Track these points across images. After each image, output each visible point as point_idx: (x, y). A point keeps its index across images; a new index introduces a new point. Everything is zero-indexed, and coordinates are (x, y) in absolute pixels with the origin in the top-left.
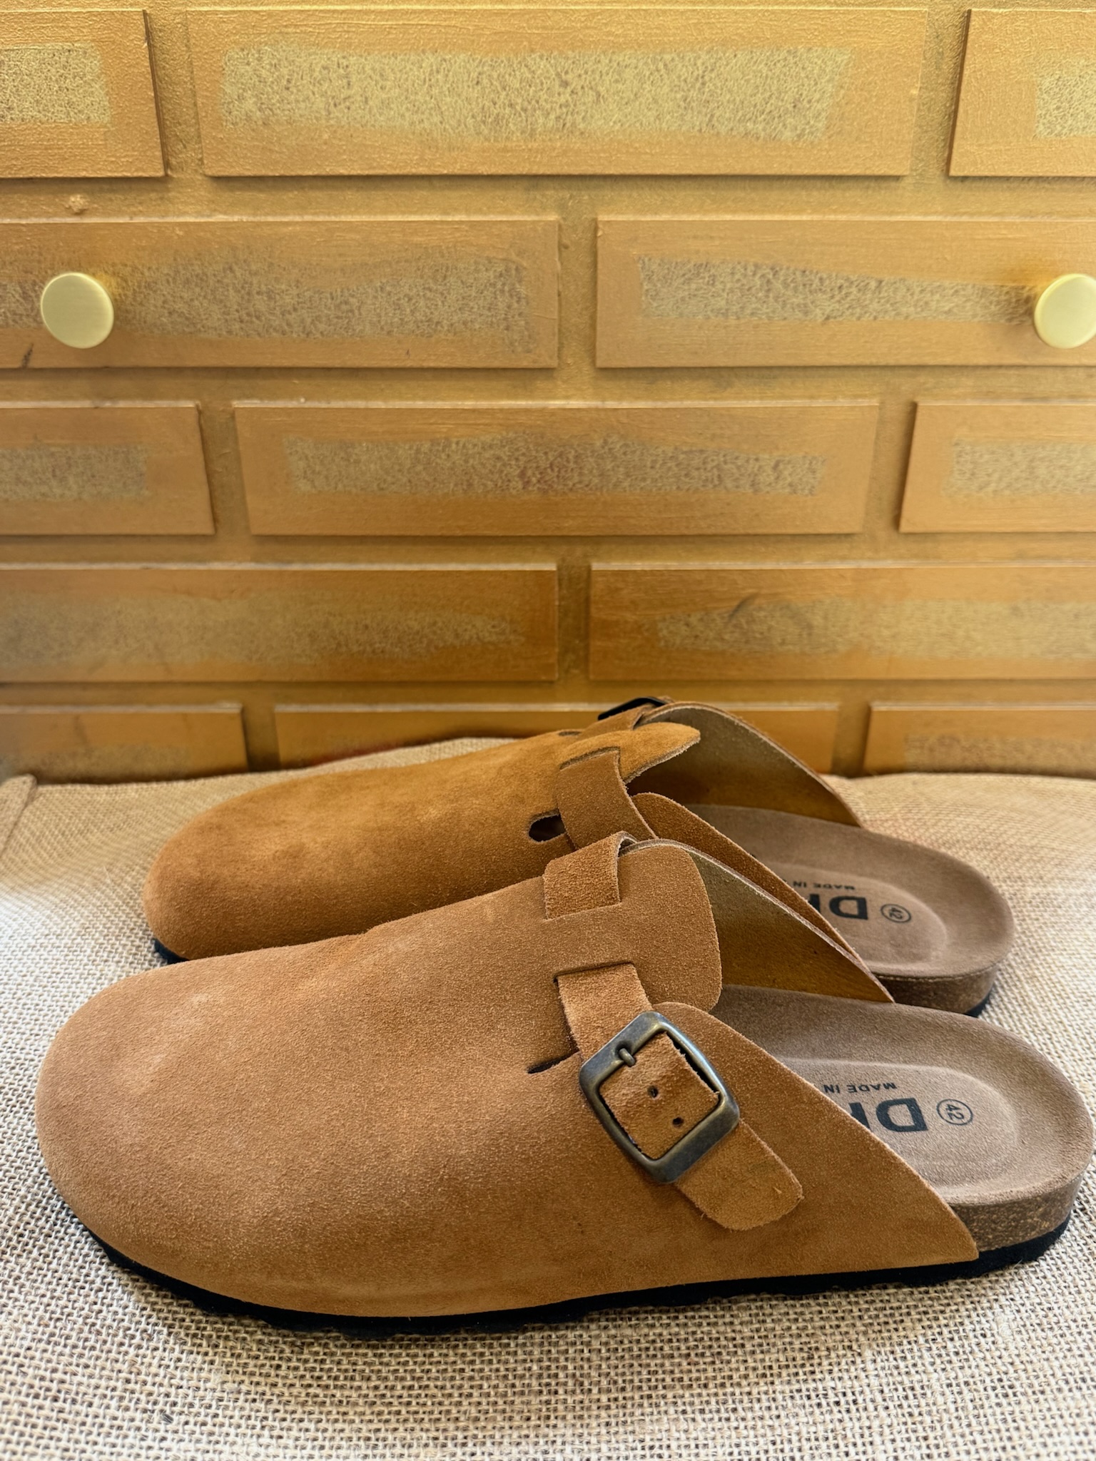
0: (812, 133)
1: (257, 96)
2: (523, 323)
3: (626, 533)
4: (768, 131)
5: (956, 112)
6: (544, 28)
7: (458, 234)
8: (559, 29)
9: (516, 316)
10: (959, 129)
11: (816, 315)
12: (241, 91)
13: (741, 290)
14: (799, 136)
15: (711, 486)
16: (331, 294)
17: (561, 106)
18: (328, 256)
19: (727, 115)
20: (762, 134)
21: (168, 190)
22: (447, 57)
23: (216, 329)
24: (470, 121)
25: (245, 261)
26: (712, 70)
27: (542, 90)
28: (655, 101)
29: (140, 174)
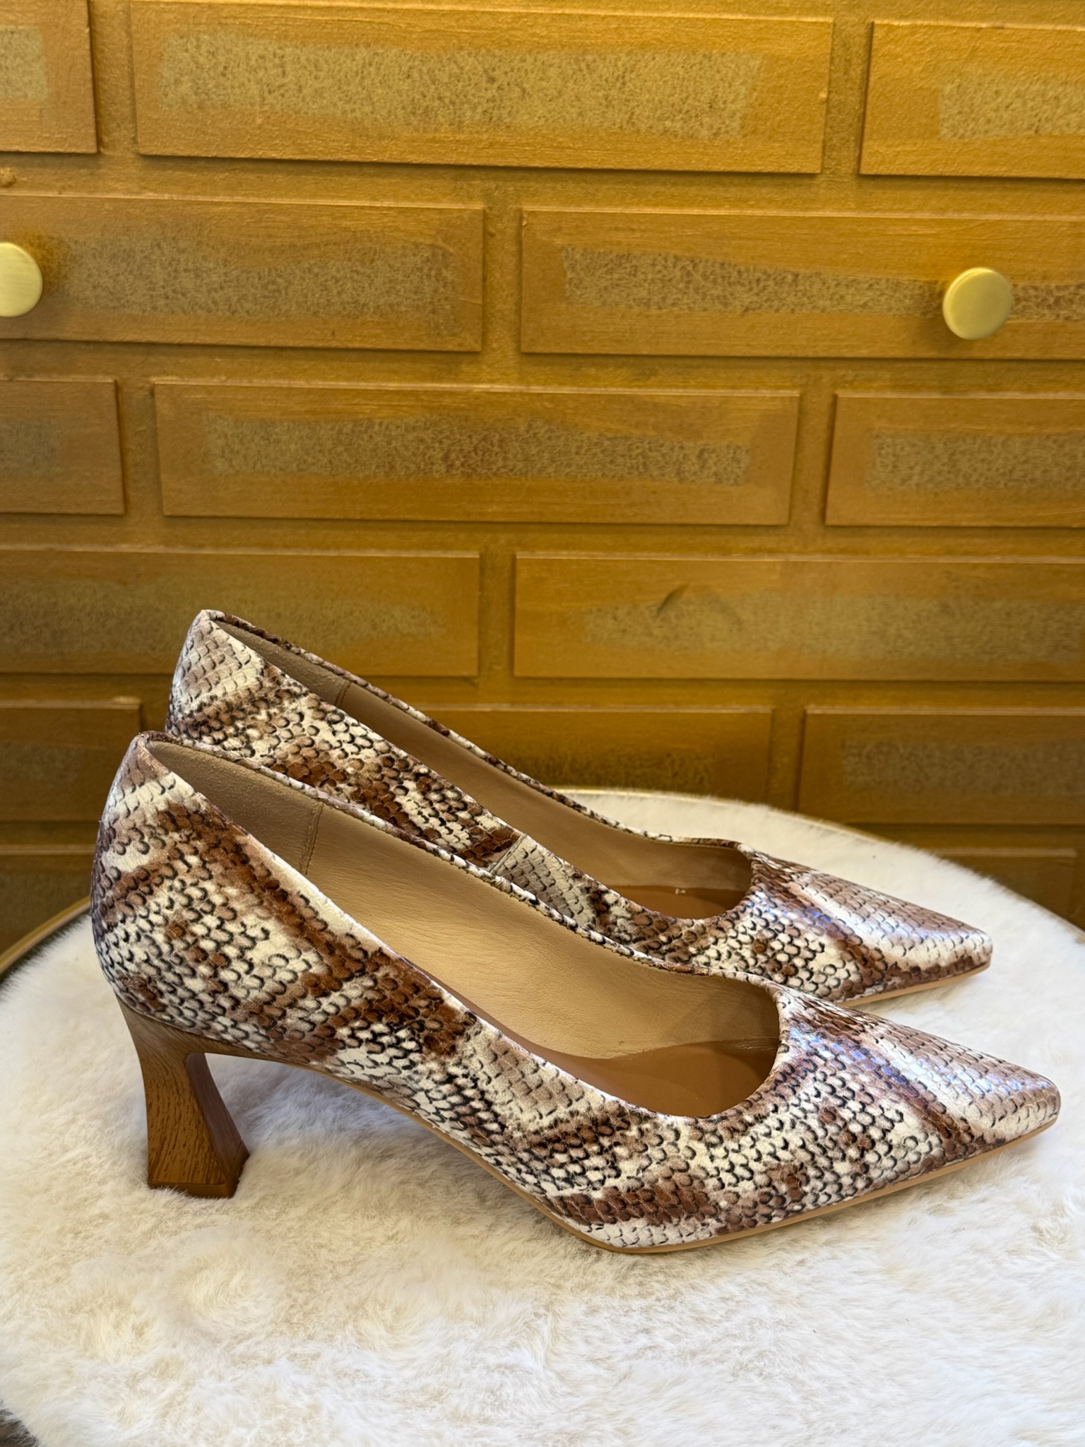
0: (727, 132)
1: (193, 80)
2: (448, 307)
3: (552, 519)
4: (686, 130)
5: (864, 114)
6: (473, 28)
7: (386, 220)
8: (486, 29)
9: (443, 302)
10: (866, 130)
11: (735, 307)
12: (178, 76)
13: (662, 280)
14: (716, 135)
15: (636, 473)
16: (259, 273)
17: (488, 101)
18: (258, 236)
19: (646, 114)
20: (681, 132)
21: (99, 167)
22: (381, 51)
23: (140, 304)
24: (400, 112)
25: (174, 238)
26: (632, 71)
27: (469, 85)
28: (578, 98)
29: (73, 150)
